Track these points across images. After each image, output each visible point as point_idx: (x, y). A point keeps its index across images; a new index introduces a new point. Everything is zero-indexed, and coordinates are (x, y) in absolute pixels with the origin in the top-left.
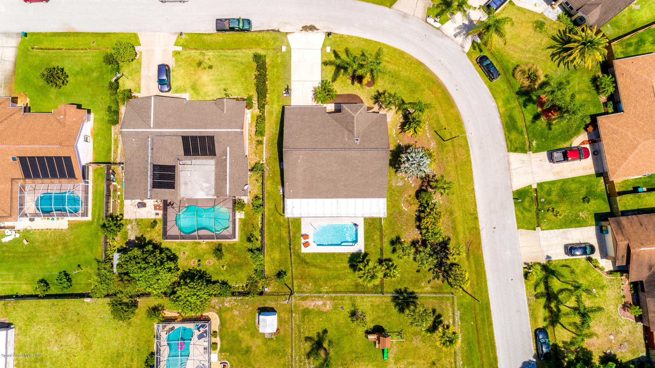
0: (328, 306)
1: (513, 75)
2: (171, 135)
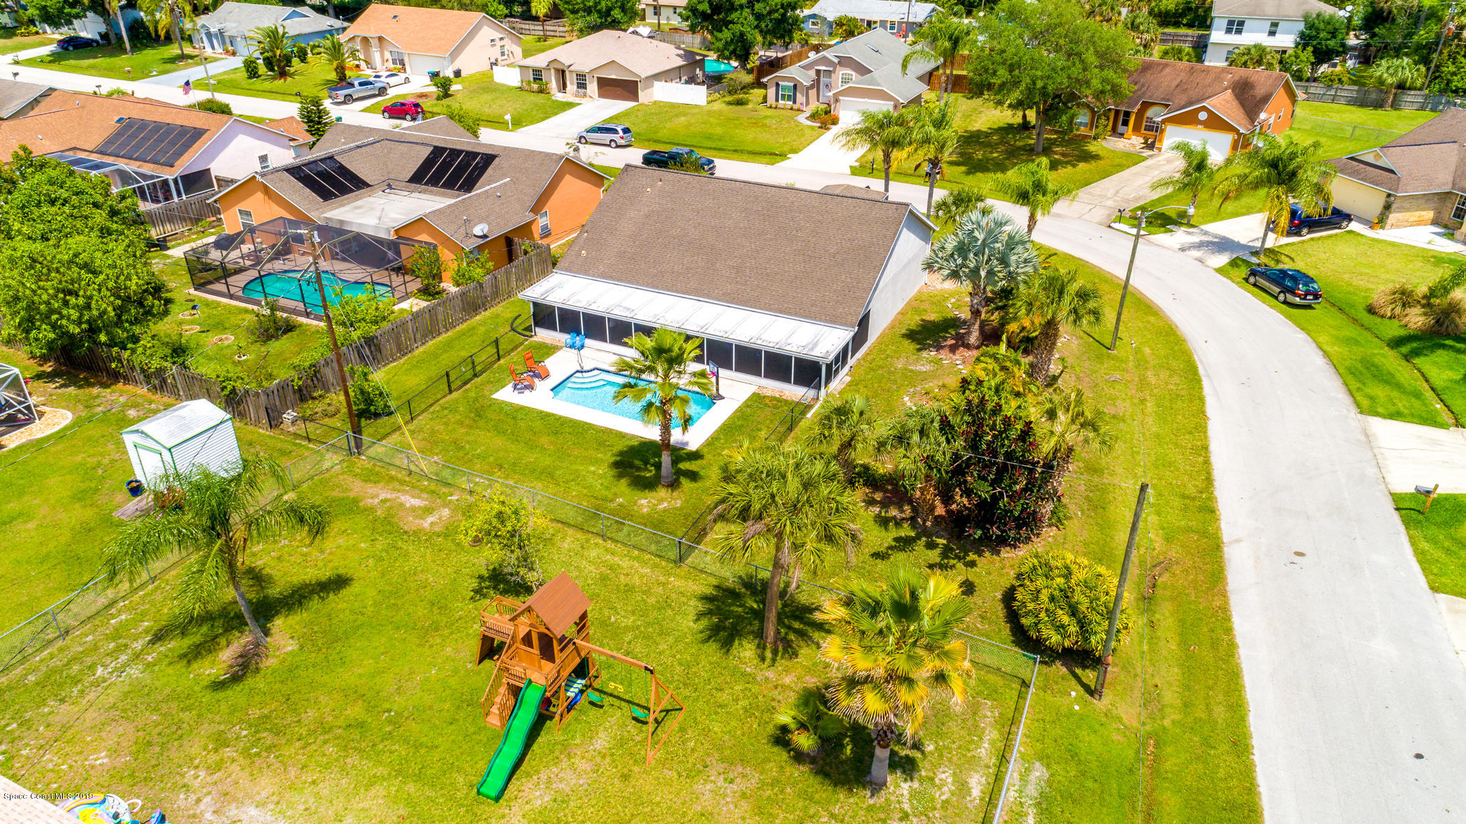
0: (431, 519)
1: (1371, 310)
2: (417, 143)
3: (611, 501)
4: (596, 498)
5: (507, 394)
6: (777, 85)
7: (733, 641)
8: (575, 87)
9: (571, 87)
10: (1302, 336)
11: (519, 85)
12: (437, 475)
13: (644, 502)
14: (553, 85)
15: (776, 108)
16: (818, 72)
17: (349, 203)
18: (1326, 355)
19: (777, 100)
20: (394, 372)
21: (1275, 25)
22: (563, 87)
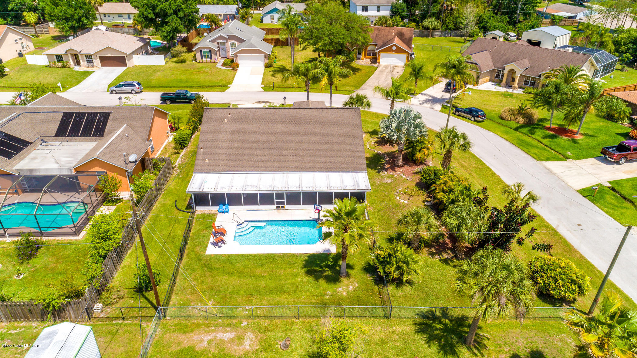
0: (247, 343)
1: (502, 118)
2: (49, 112)
3: (325, 294)
4: (317, 296)
5: (211, 250)
6: (201, 51)
7: (455, 350)
8: (86, 62)
9: (83, 63)
10: (492, 133)
11: (48, 64)
12: (221, 313)
13: (340, 289)
14: (71, 62)
15: (202, 62)
16: (218, 43)
17: (25, 157)
18: (507, 140)
19: (202, 58)
20: (134, 256)
21: (379, 7)
22: (78, 63)
